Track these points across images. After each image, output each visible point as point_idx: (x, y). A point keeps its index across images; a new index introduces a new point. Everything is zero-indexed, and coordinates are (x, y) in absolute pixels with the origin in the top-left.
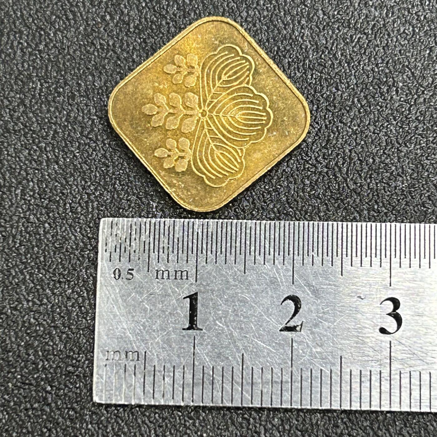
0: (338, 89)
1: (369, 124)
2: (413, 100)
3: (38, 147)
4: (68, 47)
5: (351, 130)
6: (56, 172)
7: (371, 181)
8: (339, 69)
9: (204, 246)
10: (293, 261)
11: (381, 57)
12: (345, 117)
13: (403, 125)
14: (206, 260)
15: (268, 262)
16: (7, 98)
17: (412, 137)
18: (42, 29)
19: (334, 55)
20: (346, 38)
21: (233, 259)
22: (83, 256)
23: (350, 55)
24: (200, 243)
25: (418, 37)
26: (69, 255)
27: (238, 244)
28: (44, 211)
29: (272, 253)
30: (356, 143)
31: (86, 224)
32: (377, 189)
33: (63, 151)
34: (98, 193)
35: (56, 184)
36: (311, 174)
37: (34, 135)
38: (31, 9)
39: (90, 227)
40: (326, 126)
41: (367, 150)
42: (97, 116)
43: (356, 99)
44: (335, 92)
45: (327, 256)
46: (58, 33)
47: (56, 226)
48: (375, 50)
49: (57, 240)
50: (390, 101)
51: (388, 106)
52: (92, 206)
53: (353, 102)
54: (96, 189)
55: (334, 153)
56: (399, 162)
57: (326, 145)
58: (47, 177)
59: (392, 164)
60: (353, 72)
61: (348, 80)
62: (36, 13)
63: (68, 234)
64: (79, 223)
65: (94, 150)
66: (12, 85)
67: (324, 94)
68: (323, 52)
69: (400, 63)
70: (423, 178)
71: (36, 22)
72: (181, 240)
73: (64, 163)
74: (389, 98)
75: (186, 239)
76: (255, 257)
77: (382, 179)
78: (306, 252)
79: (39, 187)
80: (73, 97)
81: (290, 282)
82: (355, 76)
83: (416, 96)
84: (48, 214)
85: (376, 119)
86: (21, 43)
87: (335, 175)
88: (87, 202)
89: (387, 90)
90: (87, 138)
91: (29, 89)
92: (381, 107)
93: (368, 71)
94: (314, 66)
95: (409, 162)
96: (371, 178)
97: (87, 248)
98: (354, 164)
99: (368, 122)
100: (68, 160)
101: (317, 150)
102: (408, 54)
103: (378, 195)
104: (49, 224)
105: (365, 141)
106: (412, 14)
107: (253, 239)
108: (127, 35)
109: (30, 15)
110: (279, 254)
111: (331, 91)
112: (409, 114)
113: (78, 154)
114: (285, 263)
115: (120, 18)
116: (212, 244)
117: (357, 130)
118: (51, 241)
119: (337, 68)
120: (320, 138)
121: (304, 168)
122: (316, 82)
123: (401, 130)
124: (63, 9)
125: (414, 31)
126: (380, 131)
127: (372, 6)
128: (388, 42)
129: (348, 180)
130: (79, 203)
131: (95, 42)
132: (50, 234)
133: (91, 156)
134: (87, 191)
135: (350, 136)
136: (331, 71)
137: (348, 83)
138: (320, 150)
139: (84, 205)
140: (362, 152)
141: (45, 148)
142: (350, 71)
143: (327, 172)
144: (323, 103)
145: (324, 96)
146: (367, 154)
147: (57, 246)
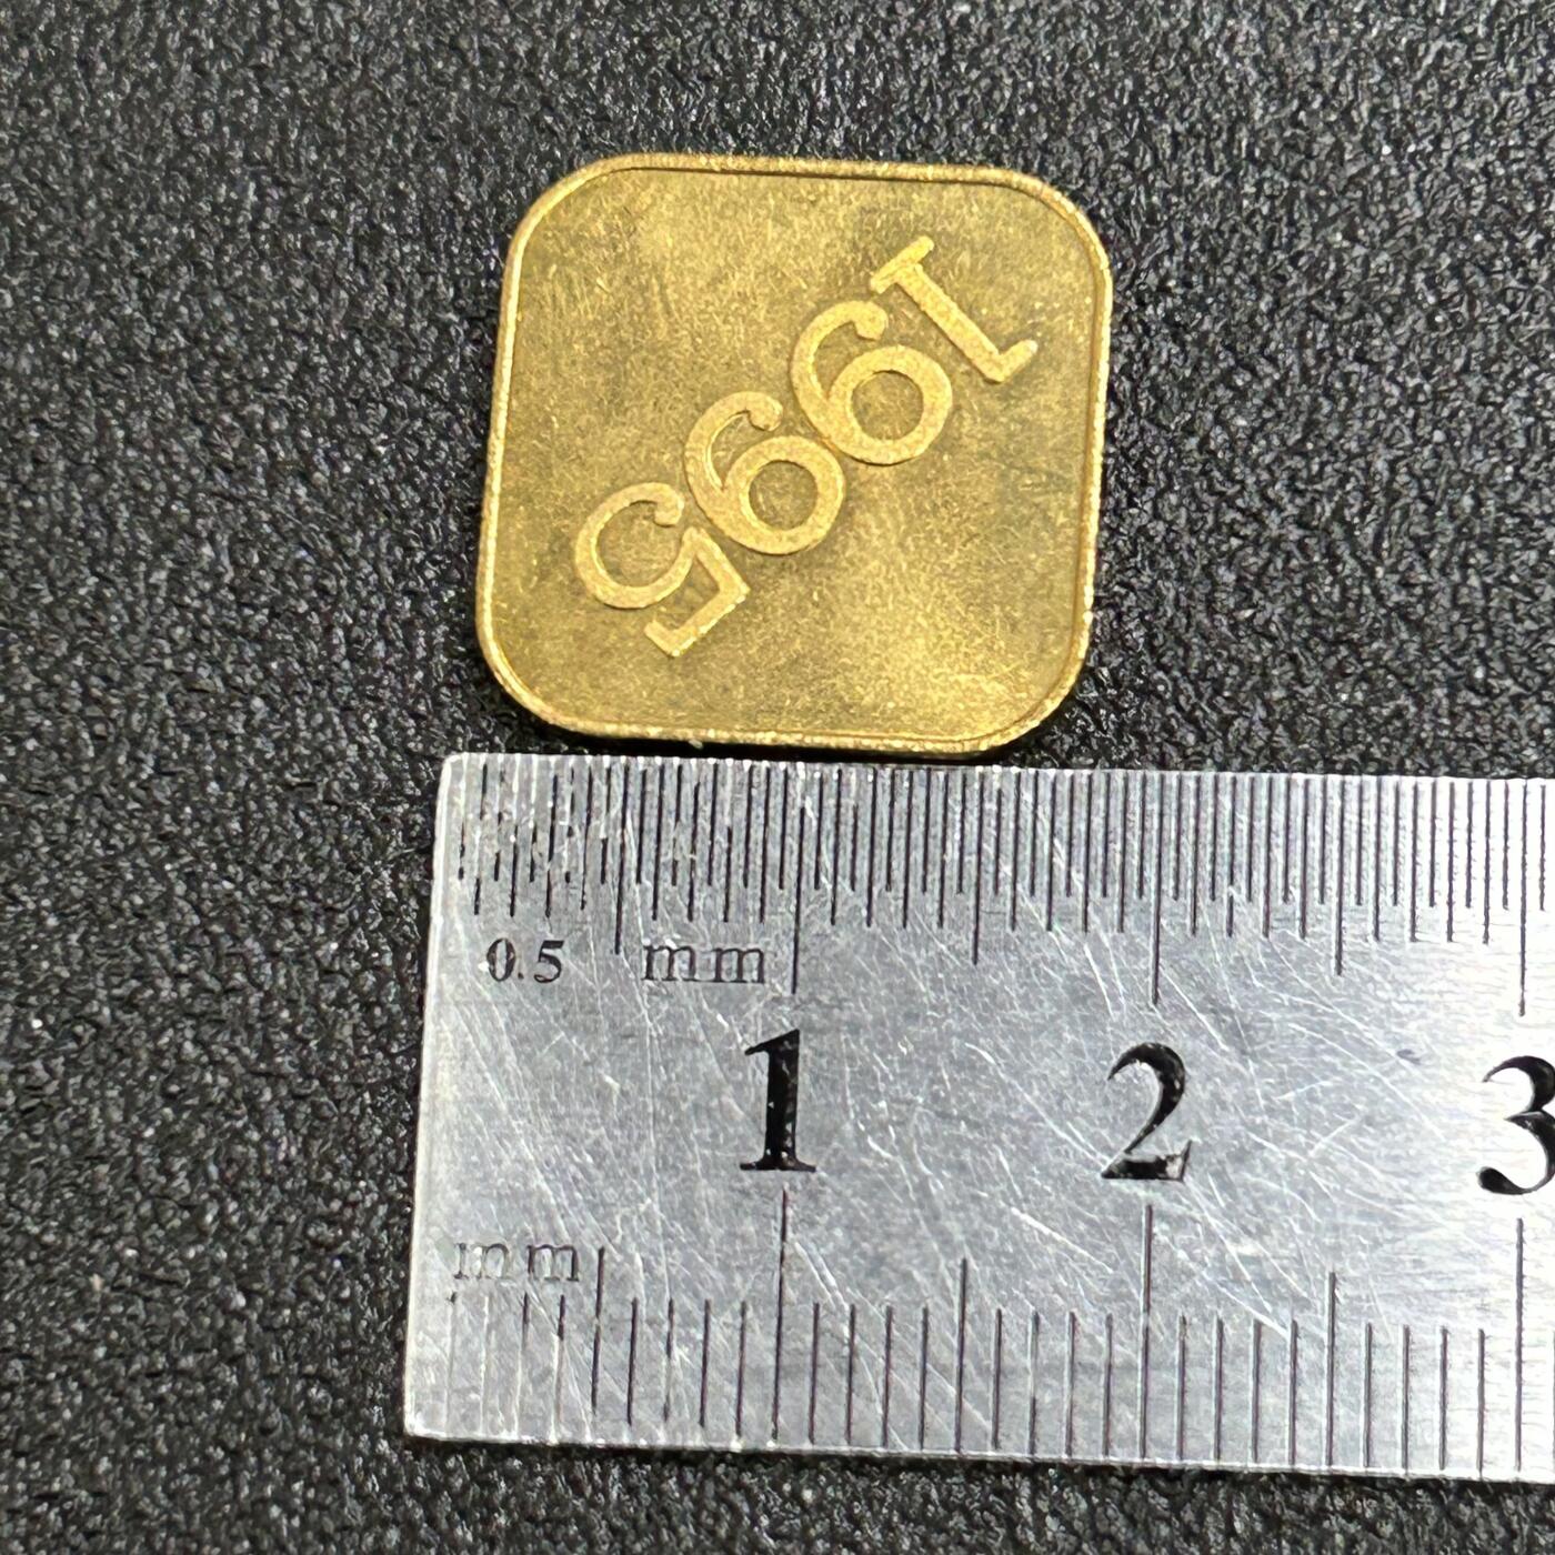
0: (1352, 239)
1: (1466, 368)
3: (237, 417)
4: (365, 59)
5: (1395, 390)
6: (299, 509)
7: (1465, 577)
8: (1362, 164)
11: (1520, 126)
12: (1377, 342)
16: (134, 238)
19: (1346, 112)
20: (1392, 53)
22: (387, 822)
23: (1404, 114)
26: (335, 816)
28: (249, 653)
30: (1415, 439)
31: (401, 703)
32: (1486, 609)
33: (331, 435)
35: (302, 554)
36: (1240, 548)
37: (227, 376)
39: (416, 716)
40: (1304, 370)
41: (1452, 463)
42: (459, 311)
43: (1420, 278)
44: (1344, 250)
47: (292, 709)
48: (1496, 96)
49: (293, 758)
52: (429, 639)
53: (1409, 288)
54: (443, 579)
55: (1329, 469)
57: (1303, 440)
58: (267, 529)
60: (1413, 176)
61: (1395, 206)
63: (336, 738)
64: (378, 700)
65: (443, 436)
66: (152, 191)
67: (1300, 254)
68: (1304, 101)
73: (331, 478)
74: (1546, 275)
77: (1508, 571)
79: (234, 562)
80: (374, 239)
82: (1419, 191)
84: (262, 661)
85: (1493, 351)
86: (195, 42)
87: (1329, 553)
88: (408, 626)
89: (1538, 246)
90: (419, 389)
91: (216, 209)
92: (1514, 307)
93: (1469, 175)
94: (1267, 153)
96: (1464, 566)
97: (401, 793)
98: (1405, 515)
99: (1459, 362)
100: (347, 469)
101: (1268, 459)
103: (1488, 631)
104: (265, 697)
105: (1448, 432)
111: (1327, 246)
113: (382, 450)
117: (1418, 388)
118: (270, 762)
119: (1356, 160)
120: (1279, 415)
121: (1218, 526)
122: (1272, 210)
126: (1507, 394)
129: (1380, 571)
130: (381, 627)
131: (464, 44)
132: (269, 735)
133: (433, 456)
134: (412, 585)
135: (1392, 413)
136: (1332, 171)
137: (1393, 219)
138: (1279, 460)
139: (397, 633)
140: (1435, 469)
141: (265, 423)
142: (1404, 174)
143: (1302, 539)
144: (1296, 287)
145: (1304, 259)
146: (1454, 478)
147: (293, 781)
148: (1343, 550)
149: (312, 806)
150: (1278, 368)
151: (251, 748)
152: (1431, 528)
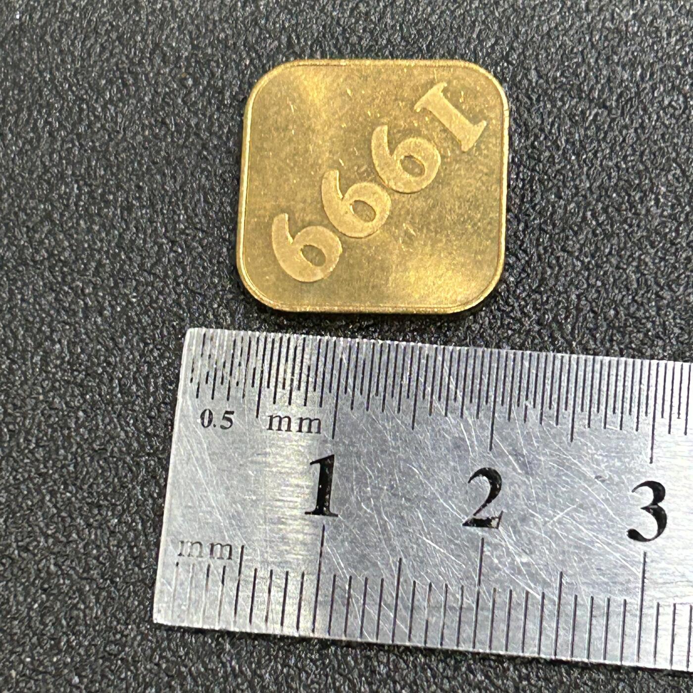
0: (560, 197)
1: (610, 253)
2: (683, 216)
3: (70, 288)
4: (124, 130)
5: (579, 264)
6: (98, 327)
7: (612, 346)
8: (563, 164)
9: (351, 381)
10: (494, 413)
11: (632, 146)
12: (571, 243)
13: (665, 254)
14: (352, 403)
15: (451, 412)
16: (24, 210)
17: (680, 275)
18: (82, 100)
19: (555, 142)
20: (575, 115)
21: (395, 404)
22: (138, 464)
23: (581, 142)
24: (343, 375)
26: (115, 463)
27: (405, 382)
28: (77, 392)
29: (460, 398)
30: (589, 285)
31: (144, 412)
33: (112, 294)
34: (165, 363)
35: (99, 347)
36: (512, 335)
37: (65, 270)
38: (67, 70)
39: (151, 418)
40: (539, 256)
41: (605, 295)
42: (167, 238)
43: (589, 214)
44: (555, 202)
45: (550, 408)
46: (109, 106)
47: (96, 415)
48: (621, 132)
49: (97, 437)
50: (646, 215)
51: (643, 223)
52: (156, 383)
53: (584, 218)
54: (162, 356)
55: (551, 299)
56: (659, 315)
57: (539, 286)
58: (84, 337)
59: (647, 318)
60: (585, 169)
61: (578, 182)
62: (75, 75)
63: (116, 428)
64: (134, 411)
65: (160, 293)
66: (32, 189)
67: (536, 205)
68: (537, 137)
69: (663, 156)
71: (74, 89)
72: (313, 369)
73: (112, 313)
74: (643, 212)
75: (321, 369)
76: (431, 403)
78: (515, 400)
79: (70, 352)
80: (129, 208)
81: (486, 448)
82: (588, 175)
84: (83, 395)
85: (622, 245)
86: (50, 124)
87: (551, 336)
88: (146, 378)
89: (641, 198)
90: (150, 273)
91: (60, 196)
92: (631, 226)
93: (610, 168)
94: (521, 160)
95: (675, 315)
96: (611, 340)
97: (144, 452)
98: (585, 319)
99: (607, 251)
100: (119, 309)
101: (524, 295)
102: (675, 140)
104: (84, 411)
105: (603, 282)
106: (683, 76)
107: (430, 375)
108: (218, 109)
109: (65, 78)
110: (471, 401)
111: (548, 201)
112: (676, 238)
113: (134, 300)
114: (480, 415)
115: (208, 82)
116: (363, 378)
117: (589, 262)
118: (87, 439)
119: (559, 163)
120: (528, 275)
121: (502, 325)
122: (524, 185)
123: (662, 264)
124: (118, 69)
126: (629, 264)
127: (618, 64)
128: (643, 121)
129: (574, 343)
130: (135, 379)
132: (86, 428)
133: (156, 302)
134: (148, 359)
135: (578, 274)
136: (550, 167)
137: (576, 187)
138: (529, 295)
139: (141, 381)
140: (597, 298)
141: (83, 290)
142: (581, 167)
143: (539, 330)
144: (534, 219)
145: (537, 207)
146: (606, 302)
147: (97, 448)
148: (557, 335)
149: (105, 459)
150: (527, 255)
151: (78, 433)
152: (596, 324)
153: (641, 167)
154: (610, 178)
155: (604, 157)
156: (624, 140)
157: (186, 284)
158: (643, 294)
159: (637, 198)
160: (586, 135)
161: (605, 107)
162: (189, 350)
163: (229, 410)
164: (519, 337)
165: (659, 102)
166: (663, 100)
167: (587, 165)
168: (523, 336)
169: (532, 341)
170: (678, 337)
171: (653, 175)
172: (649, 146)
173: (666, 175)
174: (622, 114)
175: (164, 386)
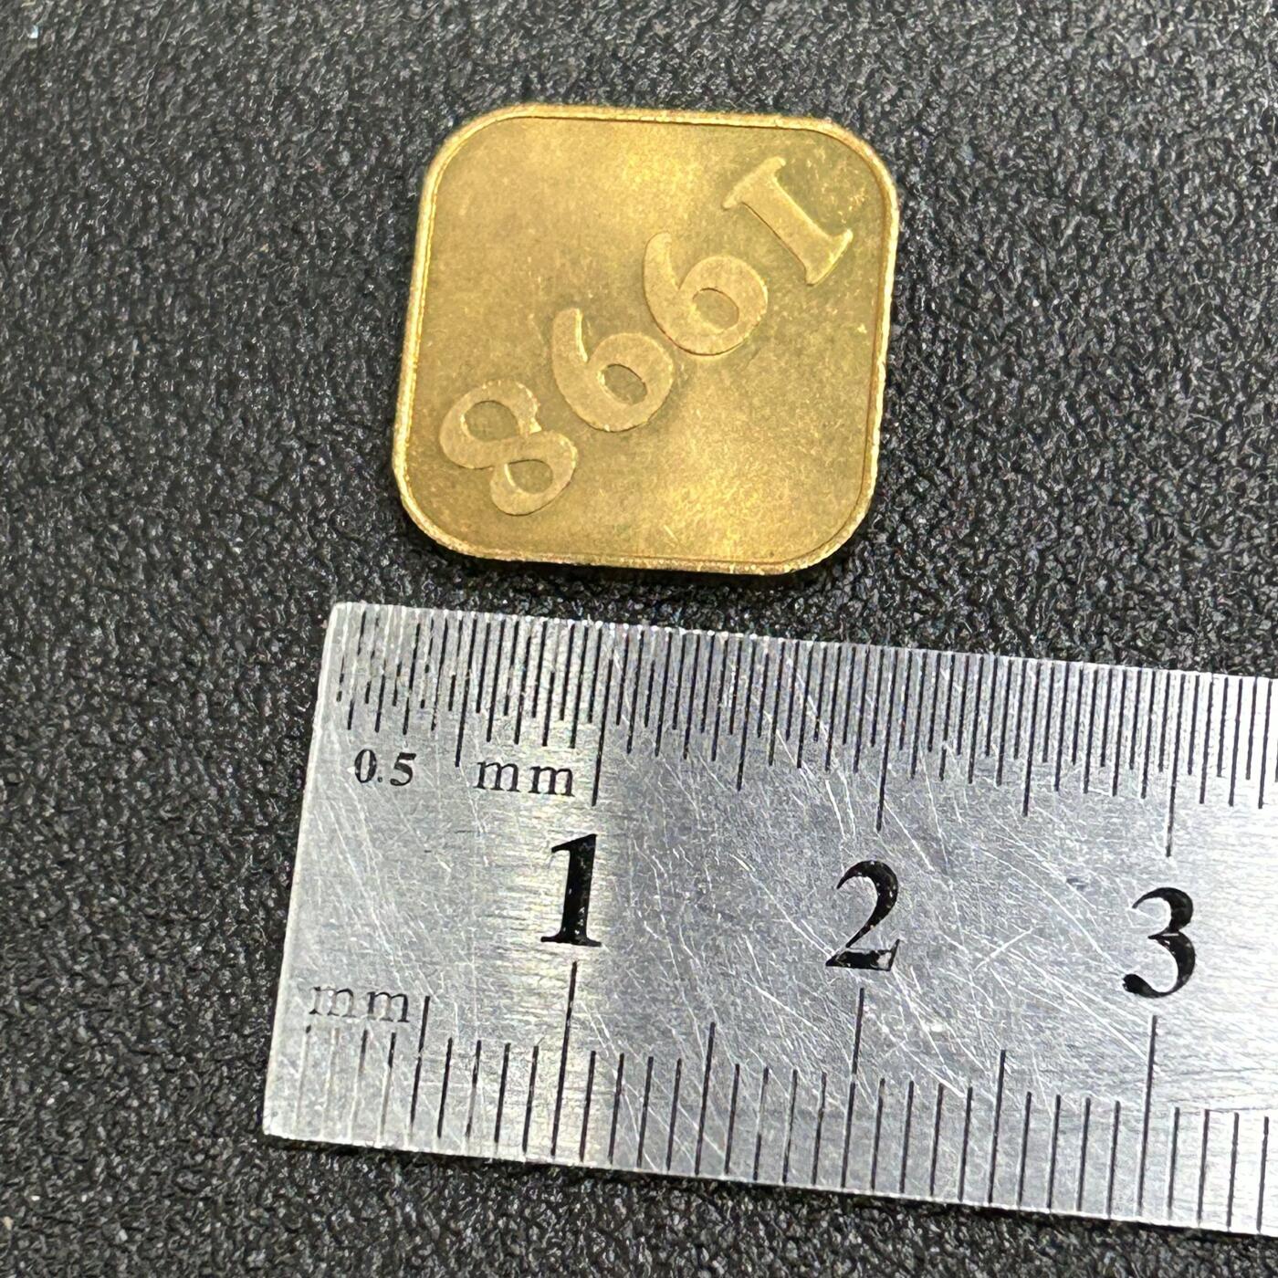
0: (1009, 373)
1: (1100, 476)
2: (1232, 410)
3: (123, 527)
4: (225, 242)
5: (1044, 494)
6: (171, 598)
7: (1101, 643)
8: (1017, 315)
11: (1142, 282)
12: (1029, 456)
13: (1199, 480)
14: (630, 742)
15: (809, 760)
16: (41, 386)
17: (1227, 516)
18: (150, 188)
19: (1003, 275)
20: (1039, 226)
21: (709, 744)
22: (240, 848)
23: (1050, 274)
24: (615, 691)
25: (1253, 225)
26: (199, 844)
27: (727, 703)
28: (131, 715)
30: (1060, 532)
31: (252, 753)
33: (197, 539)
34: (293, 664)
35: (173, 634)
36: (922, 621)
37: (114, 494)
38: (122, 132)
39: (265, 763)
40: (972, 479)
41: (1090, 552)
42: (300, 438)
43: (1063, 403)
44: (1002, 383)
45: (988, 754)
46: (198, 199)
47: (166, 757)
48: (1122, 260)
49: (167, 797)
50: (1166, 409)
51: (1160, 423)
52: (275, 701)
53: (1054, 413)
54: (286, 651)
55: (992, 558)
56: (1186, 588)
57: (971, 535)
58: (146, 615)
59: (1165, 594)
60: (1058, 324)
61: (1043, 347)
62: (137, 143)
63: (200, 781)
64: (234, 750)
65: (287, 538)
66: (56, 347)
67: (968, 386)
68: (971, 265)
69: (1198, 302)
70: (1257, 637)
71: (135, 167)
72: (560, 679)
73: (197, 574)
74: (1161, 403)
75: (573, 679)
76: (773, 743)
77: (1134, 637)
79: (119, 642)
80: (232, 383)
81: (870, 825)
82: (1062, 336)
83: (1241, 397)
84: (142, 721)
85: (1121, 462)
86: (91, 229)
87: (993, 625)
88: (258, 691)
89: (1157, 378)
90: (267, 501)
91: (107, 361)
92: (1137, 427)
93: (1102, 322)
94: (941, 306)
95: (1215, 589)
96: (1100, 634)
97: (252, 824)
98: (1053, 593)
99: (1095, 471)
100: (210, 566)
101: (943, 550)
102: (1221, 275)
104: (144, 750)
105: (1086, 528)
106: (1237, 158)
109: (120, 148)
110: (845, 741)
111: (989, 380)
112: (1219, 450)
113: (238, 550)
115: (379, 159)
116: (650, 696)
117: (1062, 492)
118: (148, 801)
119: (1011, 311)
120: (951, 515)
121: (904, 604)
122: (946, 352)
123: (1194, 496)
124: (215, 132)
125: (1240, 205)
126: (1133, 496)
127: (1118, 135)
128: (1163, 239)
129: (1033, 638)
130: (237, 693)
131: (304, 228)
132: (146, 780)
133: (278, 554)
134: (261, 657)
135: (1042, 512)
136: (993, 320)
137: (1041, 358)
138: (952, 551)
139: (248, 696)
140: (1076, 557)
141: (145, 531)
142: (1050, 322)
143: (971, 614)
144: (964, 412)
145: (971, 391)
146: (1092, 564)
147: (166, 816)
148: (1004, 622)
149: (181, 837)
150: (950, 476)
151: (132, 790)
152: (1073, 604)
153: (1159, 322)
154: (1101, 341)
155: (1092, 304)
156: (1128, 274)
157: (332, 521)
158: (1158, 552)
159: (1150, 377)
160: (1060, 264)
161: (1094, 212)
162: (336, 641)
163: (406, 751)
164: (934, 625)
165: (1192, 205)
166: (1199, 202)
167: (1061, 317)
168: (942, 626)
169: (957, 635)
170: (1219, 629)
171: (1180, 337)
172: (1173, 284)
173: (1203, 336)
174: (1126, 227)
175: (289, 706)
